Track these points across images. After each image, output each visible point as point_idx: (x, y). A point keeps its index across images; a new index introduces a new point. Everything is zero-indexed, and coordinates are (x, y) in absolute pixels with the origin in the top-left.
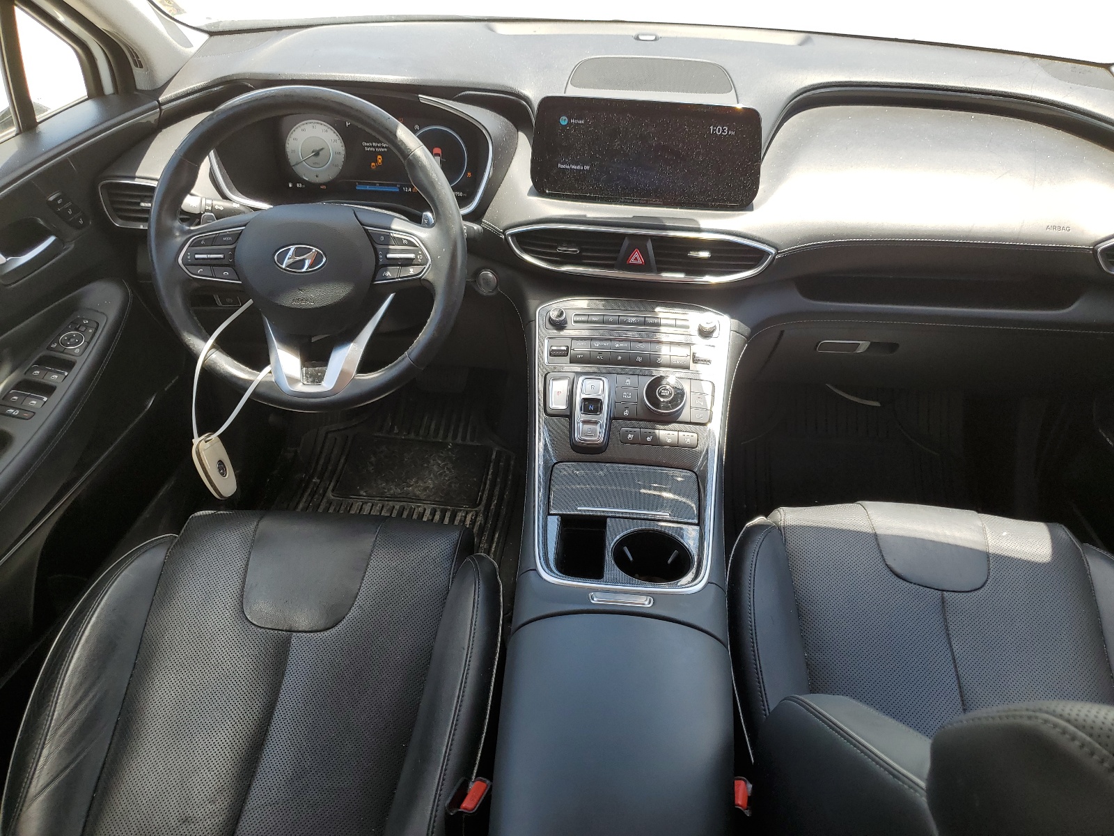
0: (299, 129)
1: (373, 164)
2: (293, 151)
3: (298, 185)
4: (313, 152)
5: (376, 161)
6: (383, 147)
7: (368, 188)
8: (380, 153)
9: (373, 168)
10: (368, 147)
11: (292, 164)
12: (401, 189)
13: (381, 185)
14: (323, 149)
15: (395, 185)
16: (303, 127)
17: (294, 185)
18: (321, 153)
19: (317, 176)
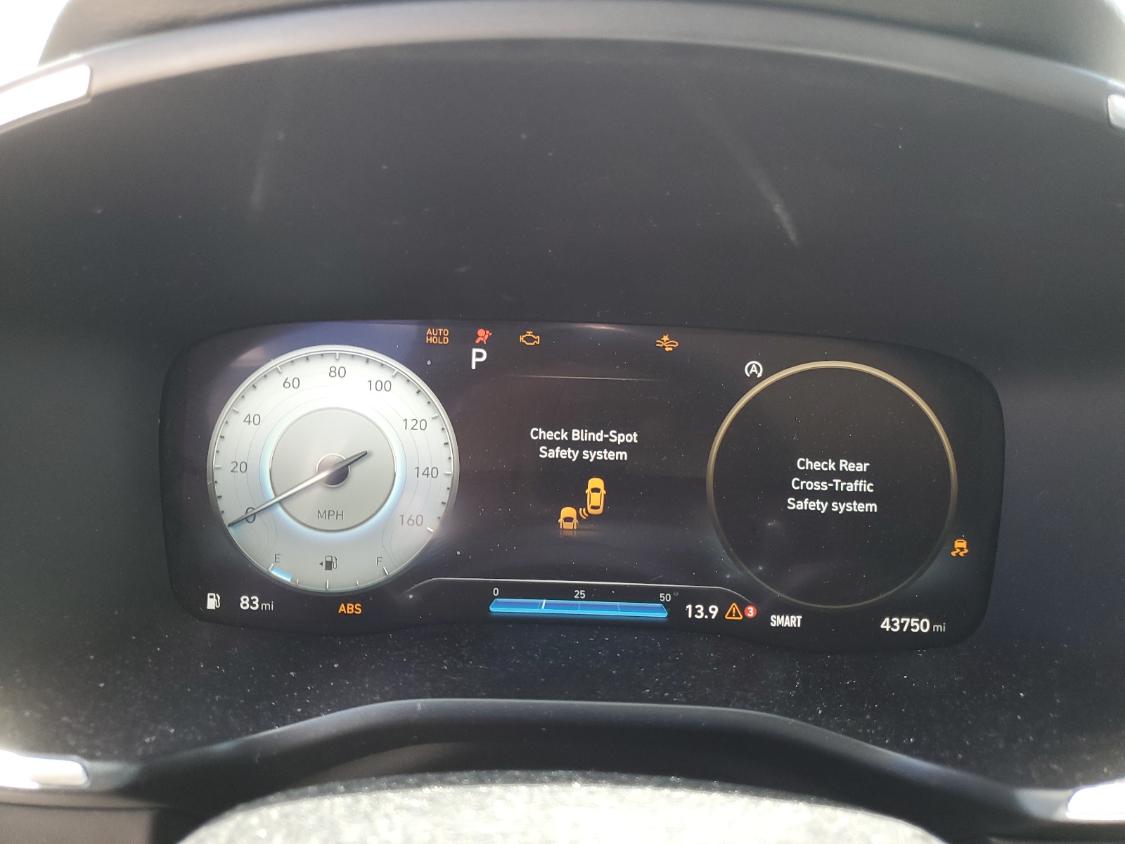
0: (276, 381)
1: (568, 512)
2: (241, 467)
3: (244, 602)
4: (320, 470)
5: (579, 501)
6: (615, 447)
7: (543, 607)
8: (599, 469)
9: (568, 525)
10: (552, 444)
11: (228, 518)
12: (676, 608)
13: (594, 594)
14: (364, 455)
15: (650, 596)
16: (290, 373)
17: (230, 602)
18: (355, 471)
19: (329, 565)
